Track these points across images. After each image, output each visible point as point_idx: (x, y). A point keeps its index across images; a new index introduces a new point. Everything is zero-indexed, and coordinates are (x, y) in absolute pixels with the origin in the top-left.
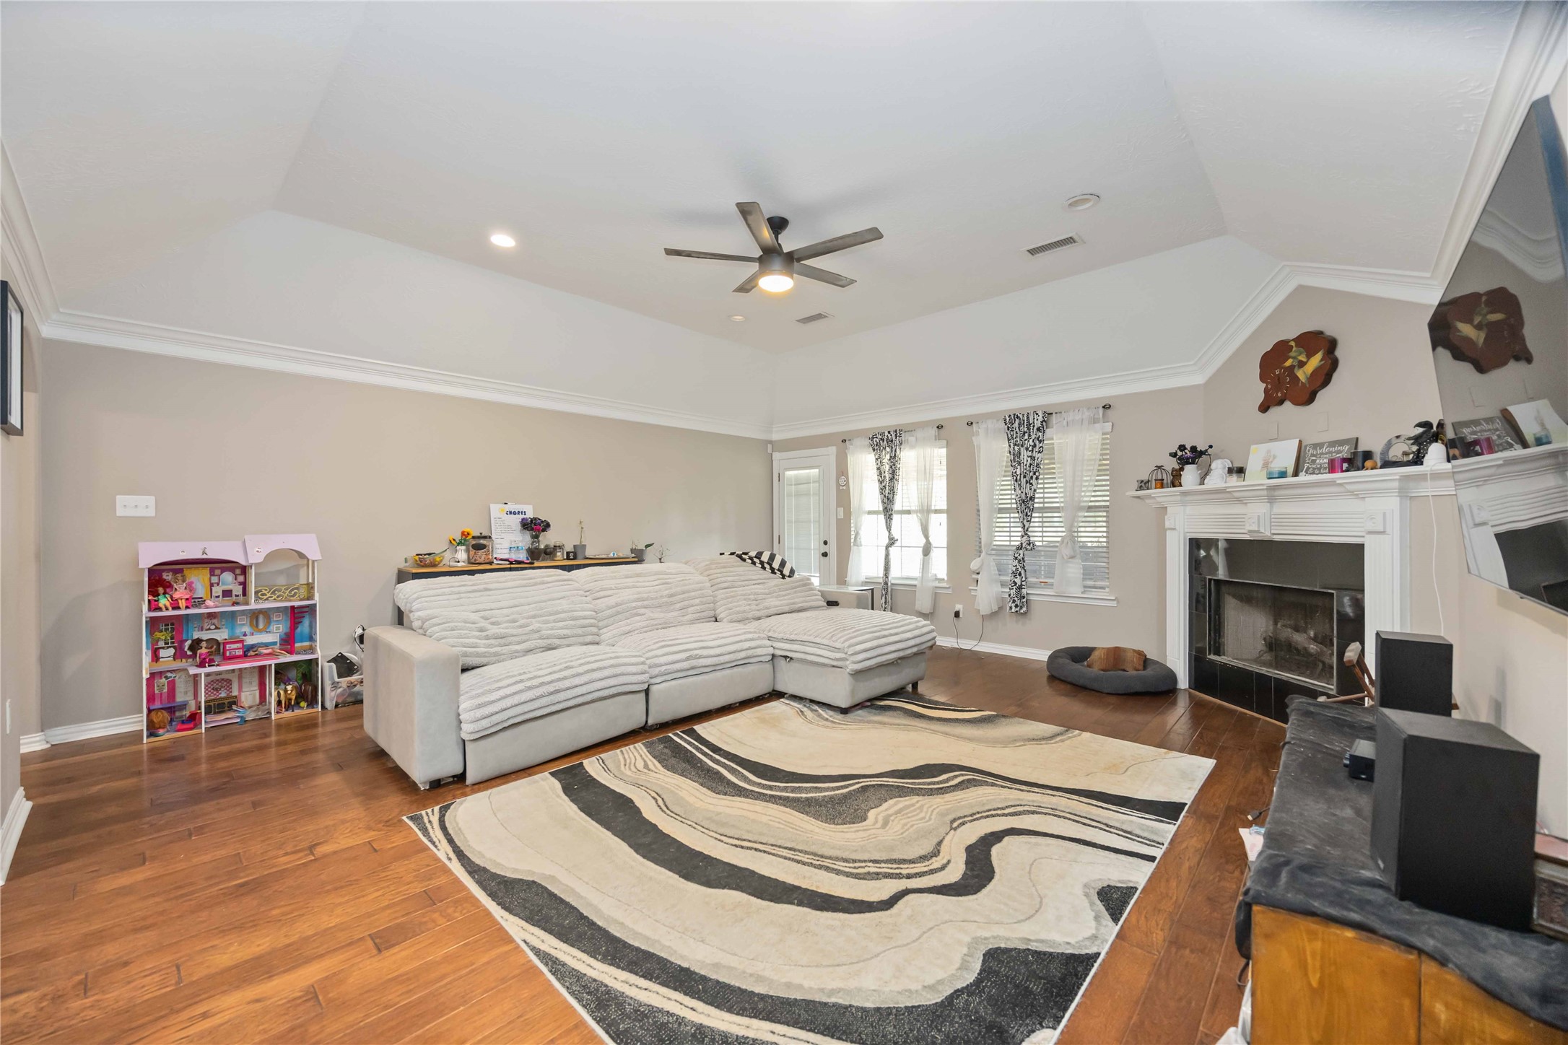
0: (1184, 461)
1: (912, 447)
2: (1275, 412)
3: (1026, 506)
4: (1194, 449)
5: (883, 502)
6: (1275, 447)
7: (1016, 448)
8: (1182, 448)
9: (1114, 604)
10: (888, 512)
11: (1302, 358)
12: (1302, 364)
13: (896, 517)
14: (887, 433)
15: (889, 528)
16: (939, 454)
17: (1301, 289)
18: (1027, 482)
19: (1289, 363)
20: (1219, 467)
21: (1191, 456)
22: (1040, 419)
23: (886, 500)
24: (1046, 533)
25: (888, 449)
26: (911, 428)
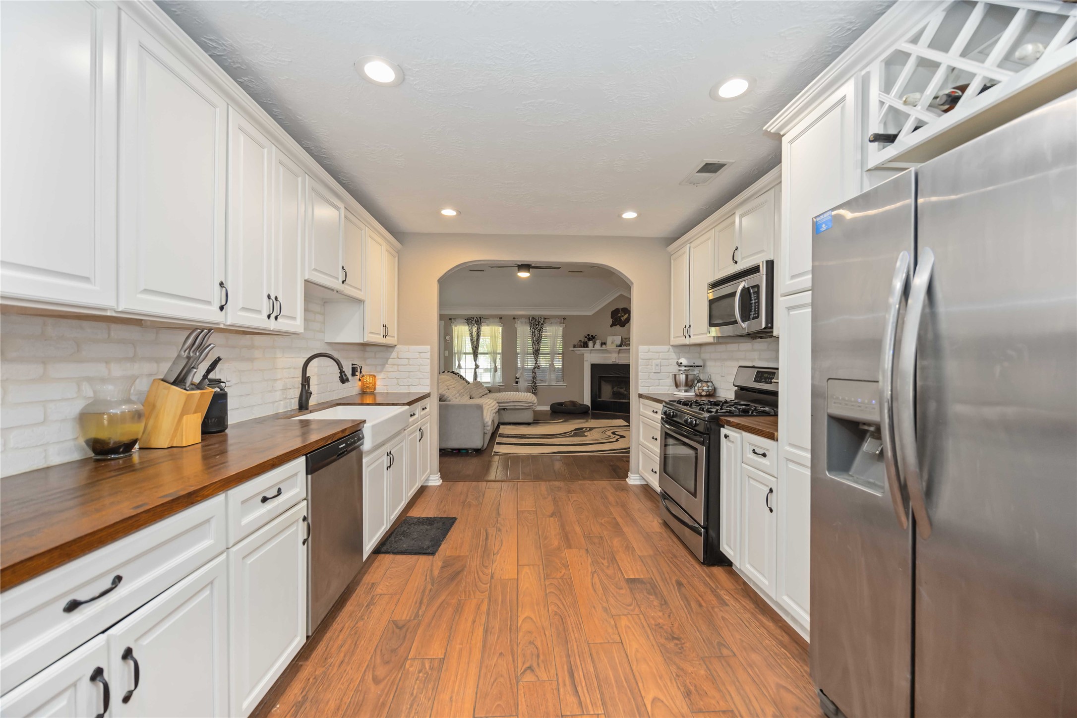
0: (589, 339)
1: (488, 325)
2: (614, 327)
3: (536, 353)
4: (592, 336)
5: (473, 349)
6: (615, 338)
7: (534, 330)
8: (588, 335)
9: (566, 387)
10: (475, 353)
11: (623, 314)
12: (623, 316)
13: (479, 356)
14: (475, 318)
15: (475, 360)
16: (499, 330)
17: (621, 294)
18: (537, 343)
19: (619, 315)
20: (598, 343)
21: (592, 338)
22: (543, 320)
23: (474, 348)
24: (543, 362)
25: (476, 325)
26: (487, 317)
